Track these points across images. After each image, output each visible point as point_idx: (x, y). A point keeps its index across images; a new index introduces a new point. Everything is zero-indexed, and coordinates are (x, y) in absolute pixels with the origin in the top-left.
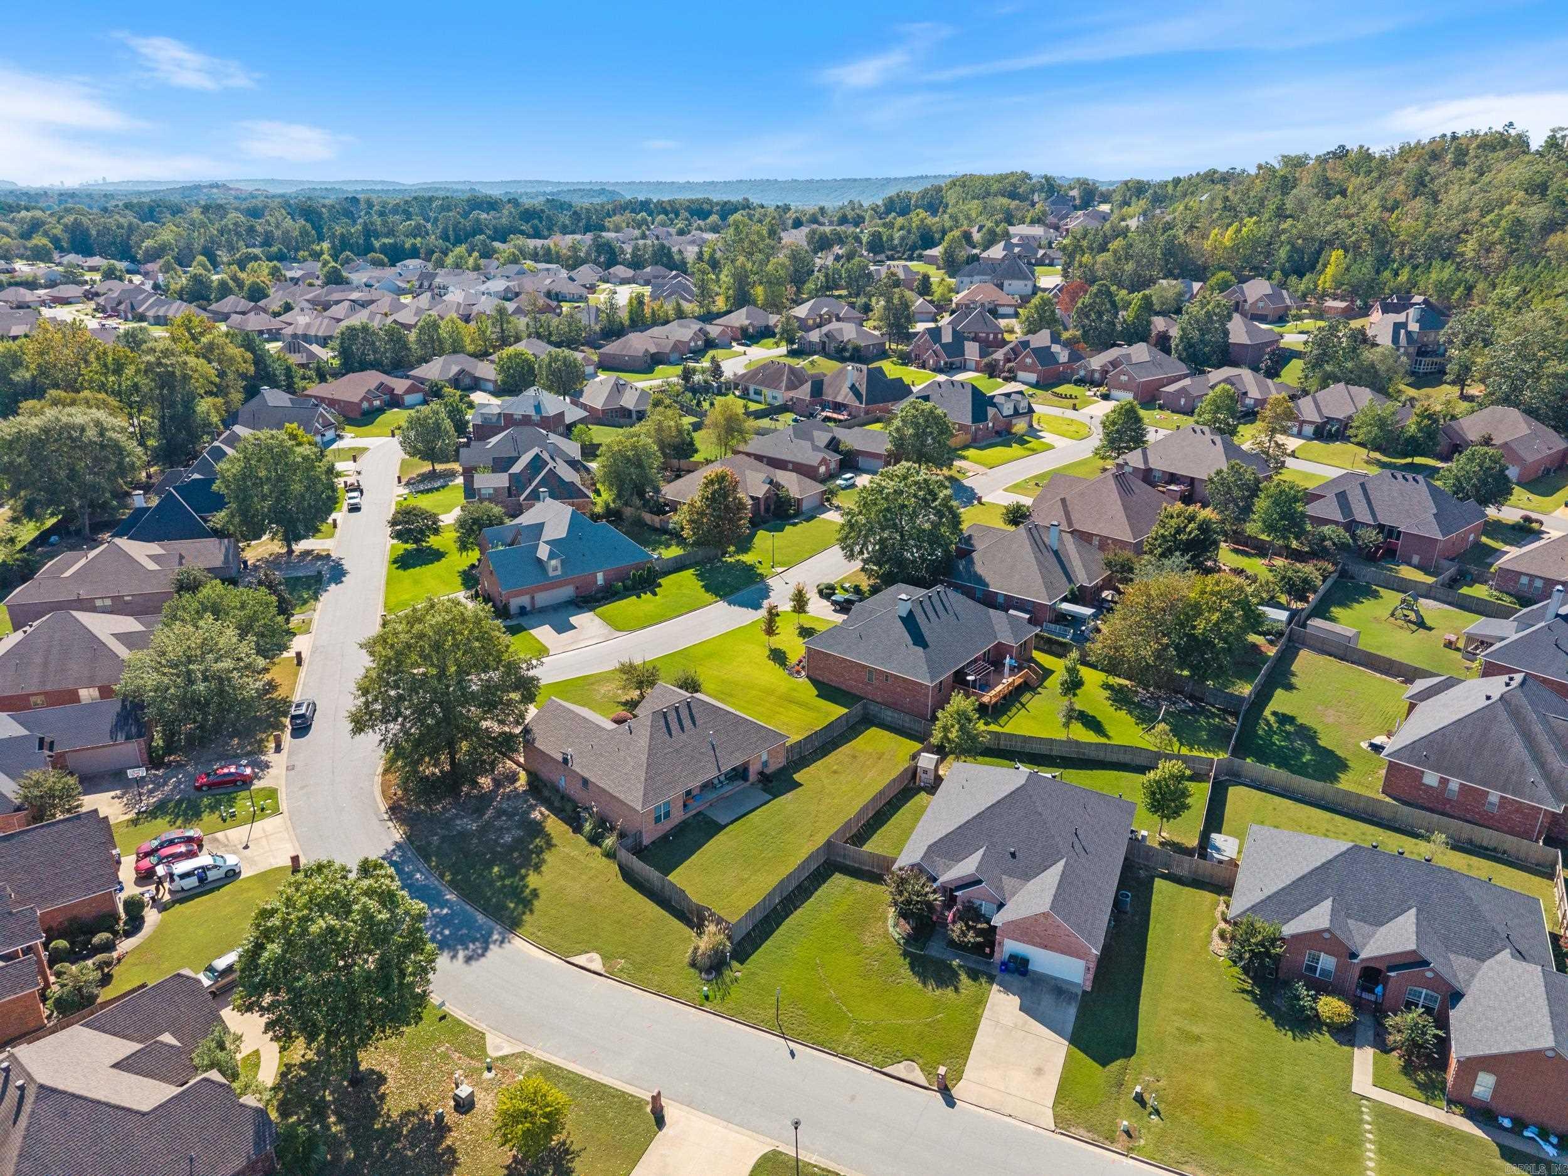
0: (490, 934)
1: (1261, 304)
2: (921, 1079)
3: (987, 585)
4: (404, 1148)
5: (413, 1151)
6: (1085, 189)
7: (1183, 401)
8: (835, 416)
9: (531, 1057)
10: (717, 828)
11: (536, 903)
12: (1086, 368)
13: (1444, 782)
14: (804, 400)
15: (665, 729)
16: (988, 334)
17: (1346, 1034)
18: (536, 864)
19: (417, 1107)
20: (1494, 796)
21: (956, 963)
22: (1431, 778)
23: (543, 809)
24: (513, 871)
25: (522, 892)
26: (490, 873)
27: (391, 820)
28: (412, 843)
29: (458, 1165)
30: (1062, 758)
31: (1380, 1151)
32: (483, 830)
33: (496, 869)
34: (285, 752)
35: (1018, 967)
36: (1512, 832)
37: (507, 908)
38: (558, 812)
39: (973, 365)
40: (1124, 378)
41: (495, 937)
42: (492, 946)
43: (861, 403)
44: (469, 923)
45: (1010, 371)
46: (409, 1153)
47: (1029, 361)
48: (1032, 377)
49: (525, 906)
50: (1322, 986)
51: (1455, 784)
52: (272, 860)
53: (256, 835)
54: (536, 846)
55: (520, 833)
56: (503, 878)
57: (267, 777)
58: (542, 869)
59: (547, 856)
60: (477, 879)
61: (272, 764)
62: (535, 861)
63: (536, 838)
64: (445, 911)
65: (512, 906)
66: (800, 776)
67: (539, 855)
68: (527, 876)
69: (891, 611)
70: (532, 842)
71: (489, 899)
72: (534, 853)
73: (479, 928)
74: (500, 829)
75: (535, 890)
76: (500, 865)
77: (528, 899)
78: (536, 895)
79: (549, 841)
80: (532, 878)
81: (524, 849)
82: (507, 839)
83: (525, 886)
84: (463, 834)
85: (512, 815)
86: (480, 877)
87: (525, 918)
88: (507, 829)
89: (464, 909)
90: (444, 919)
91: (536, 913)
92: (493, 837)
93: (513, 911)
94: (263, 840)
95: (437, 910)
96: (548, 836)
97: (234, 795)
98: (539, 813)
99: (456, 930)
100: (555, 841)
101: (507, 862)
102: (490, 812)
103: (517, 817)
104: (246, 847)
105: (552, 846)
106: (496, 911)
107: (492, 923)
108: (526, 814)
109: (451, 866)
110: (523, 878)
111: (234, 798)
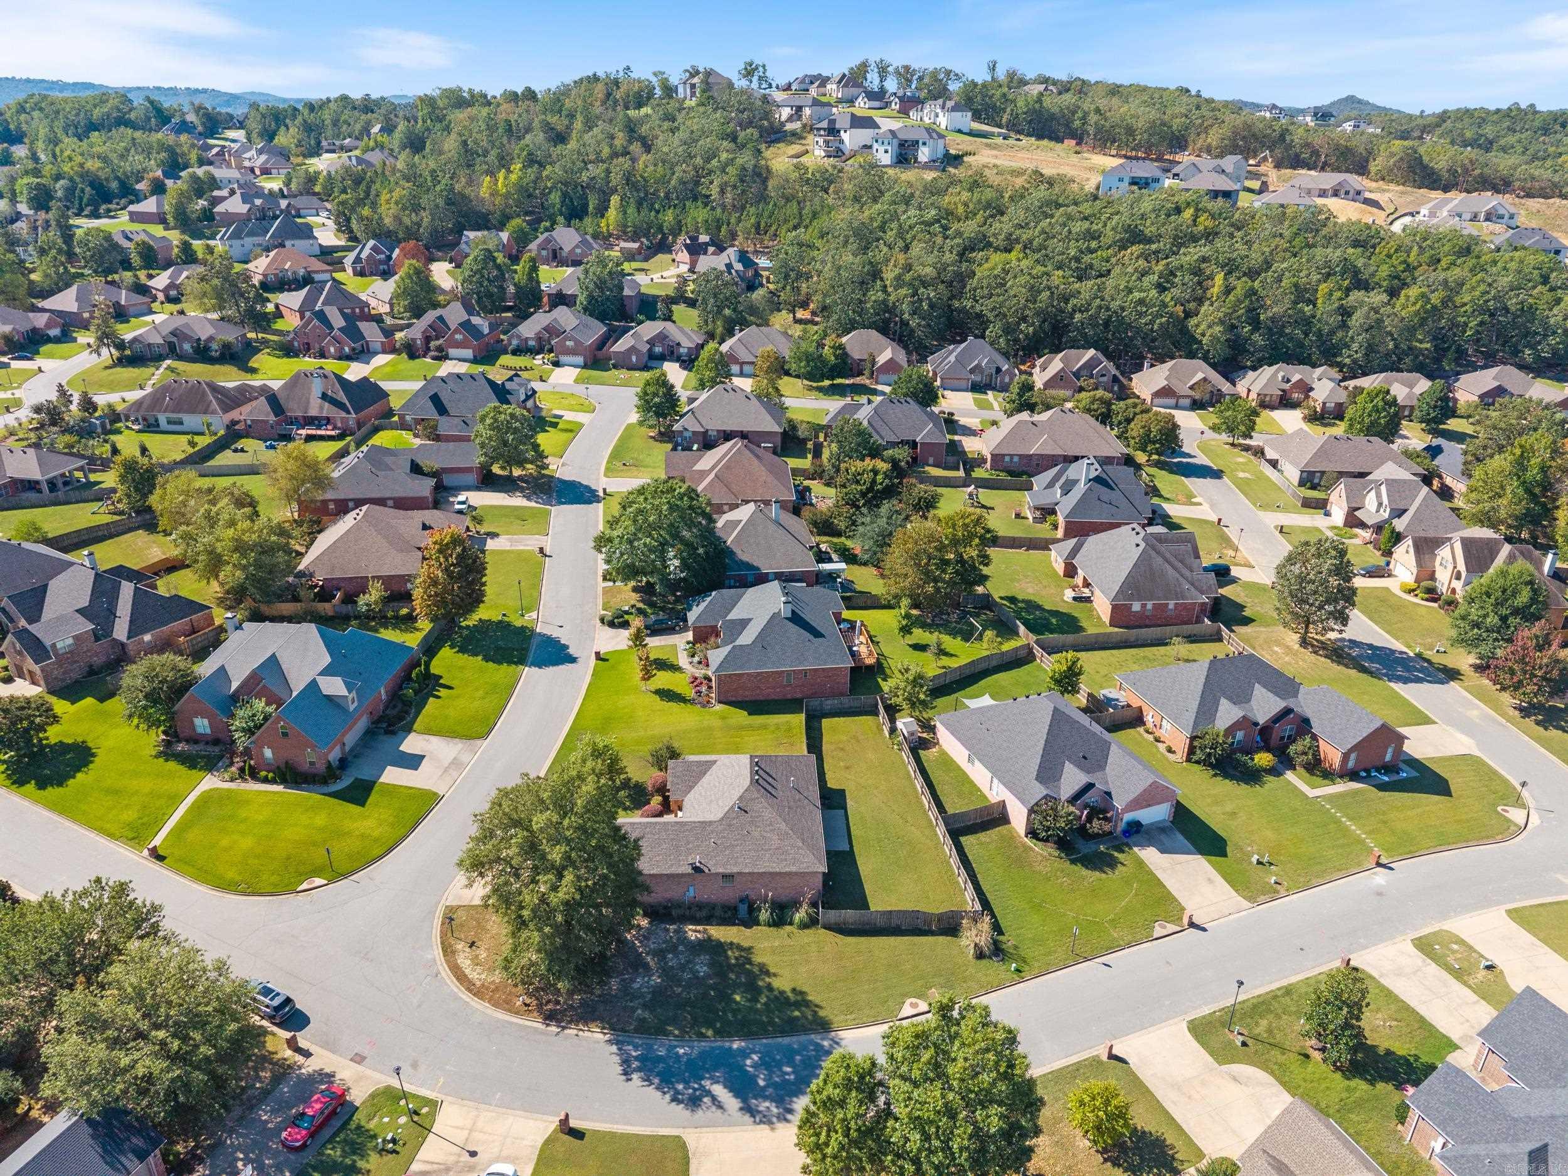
0: (819, 1047)
1: (578, 251)
2: (1171, 928)
3: (758, 569)
6: (204, 115)
7: (634, 359)
8: (319, 432)
10: (851, 854)
11: (810, 998)
12: (519, 337)
13: (1144, 606)
14: (266, 422)
16: (353, 309)
17: (1274, 772)
18: (761, 971)
20: (1171, 604)
21: (1102, 848)
22: (1136, 607)
23: (691, 927)
24: (752, 989)
25: (787, 998)
26: (737, 1003)
27: (564, 1028)
28: (624, 1031)
30: (956, 682)
31: (1350, 819)
32: (665, 972)
33: (738, 998)
34: (313, 1049)
35: (1135, 828)
36: (1186, 623)
37: (797, 1018)
38: (708, 920)
39: (378, 347)
40: (569, 343)
41: (826, 1043)
43: (348, 412)
44: (788, 1051)
45: (439, 349)
47: (458, 337)
48: (468, 353)
49: (807, 1006)
50: (1250, 751)
51: (1149, 606)
52: (525, 1142)
53: (459, 1137)
54: (736, 958)
55: (704, 958)
56: (755, 1000)
57: (350, 1084)
58: (772, 970)
59: (758, 959)
60: (734, 1015)
61: (327, 1070)
62: (756, 970)
63: (725, 951)
64: (755, 1057)
65: (797, 1013)
66: (832, 784)
67: (751, 963)
68: (770, 984)
69: (775, 616)
70: (727, 958)
71: (771, 1022)
72: (744, 964)
73: (804, 1048)
74: (683, 968)
75: (794, 990)
76: (734, 992)
77: (801, 1000)
78: (802, 993)
79: (739, 947)
80: (776, 983)
81: (731, 967)
82: (703, 970)
83: (782, 993)
84: (657, 992)
85: (674, 949)
86: (735, 1012)
87: (822, 1013)
88: (688, 962)
89: (766, 1045)
90: (768, 1063)
91: (823, 1004)
92: (687, 976)
93: (804, 1016)
94: (476, 1135)
95: (748, 1062)
96: (732, 943)
97: (353, 1125)
98: (693, 932)
99: (791, 1062)
100: (745, 944)
101: (736, 986)
102: (649, 959)
103: (681, 948)
104: (473, 1154)
105: (749, 950)
106: (792, 1027)
107: (803, 1038)
108: (684, 940)
109: (695, 1022)
110: (770, 987)
111: (359, 1127)
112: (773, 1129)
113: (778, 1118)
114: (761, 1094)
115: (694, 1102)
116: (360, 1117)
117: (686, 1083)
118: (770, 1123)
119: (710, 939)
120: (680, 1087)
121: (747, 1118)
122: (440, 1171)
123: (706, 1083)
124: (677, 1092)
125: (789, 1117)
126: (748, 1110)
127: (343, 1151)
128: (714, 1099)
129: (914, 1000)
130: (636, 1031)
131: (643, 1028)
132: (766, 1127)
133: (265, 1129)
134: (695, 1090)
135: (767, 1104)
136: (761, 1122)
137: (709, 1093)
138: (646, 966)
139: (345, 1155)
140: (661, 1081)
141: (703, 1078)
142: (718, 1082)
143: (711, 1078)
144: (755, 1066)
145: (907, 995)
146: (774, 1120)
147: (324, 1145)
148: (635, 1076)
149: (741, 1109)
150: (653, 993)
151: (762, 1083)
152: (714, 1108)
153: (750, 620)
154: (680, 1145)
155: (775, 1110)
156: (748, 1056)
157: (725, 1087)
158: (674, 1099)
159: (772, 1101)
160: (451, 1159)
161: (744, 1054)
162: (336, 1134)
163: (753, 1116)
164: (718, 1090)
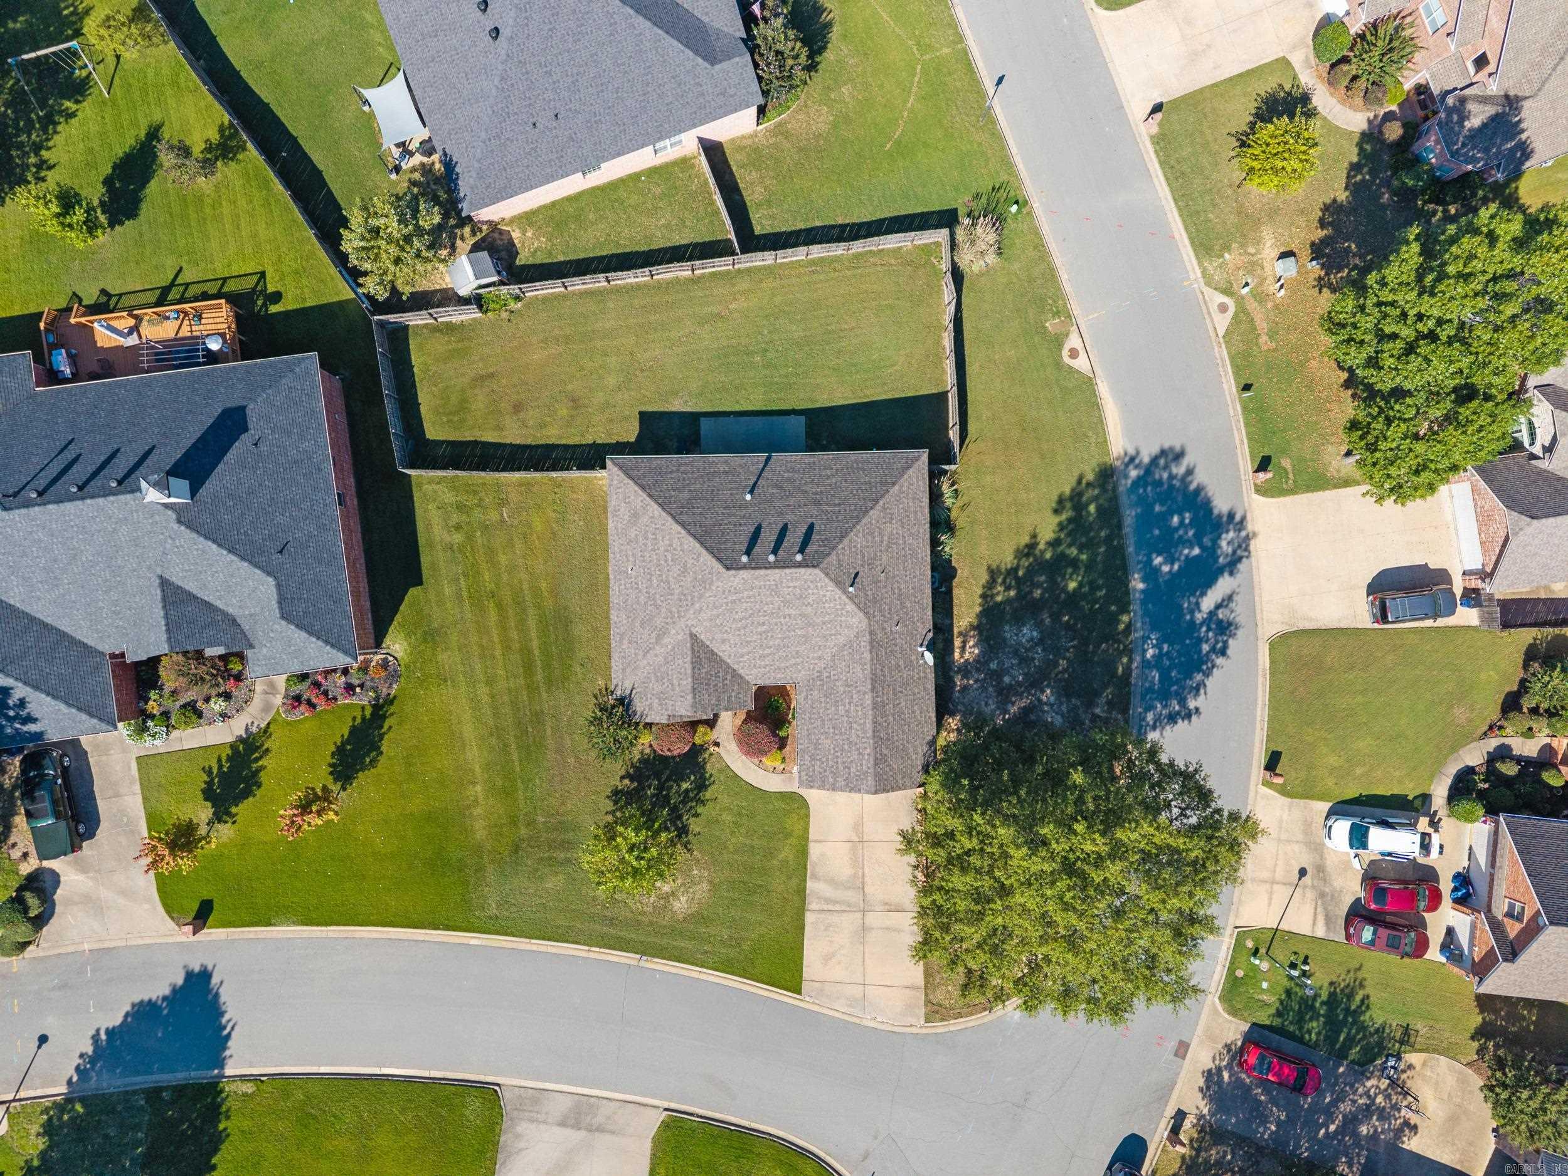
0: (1138, 482)
4: (1354, 255)
5: (1349, 247)
9: (1204, 272)
11: (1067, 491)
15: (815, 537)
18: (1027, 555)
19: (1325, 290)
23: (957, 655)
24: (1058, 565)
25: (1070, 520)
26: (1081, 585)
29: (1325, 204)
32: (1035, 683)
33: (1072, 585)
34: (1172, 1112)
37: (1098, 509)
41: (1134, 473)
42: (1146, 460)
44: (1147, 520)
46: (1353, 246)
49: (1080, 494)
52: (1285, 817)
53: (1282, 893)
54: (1008, 588)
55: (1008, 632)
56: (1074, 563)
57: (1220, 1046)
58: (1026, 539)
59: (1008, 559)
60: (1099, 588)
61: (1201, 1082)
62: (1025, 563)
63: (998, 605)
64: (1158, 560)
65: (1092, 508)
66: (630, 432)
67: (1015, 570)
68: (1049, 544)
69: (183, 517)
70: (1008, 601)
71: (1108, 539)
72: (1017, 578)
73: (1142, 501)
74: (1024, 661)
75: (1056, 511)
76: (1064, 590)
77: (1072, 502)
78: (1061, 501)
79: (991, 584)
80: (1047, 534)
81: (1020, 597)
82: (1028, 632)
83: (1061, 527)
84: (1066, 690)
85: (997, 675)
86: (1094, 587)
87: (1090, 477)
88: (1016, 653)
89: (1138, 548)
90: (1168, 545)
91: (1076, 475)
92: (1039, 653)
93: (1095, 499)
94: (1279, 875)
95: (1166, 569)
96: (984, 596)
97: (1277, 1022)
98: (966, 651)
99: (1166, 516)
100: (984, 577)
101: (1054, 587)
102: (1013, 709)
103: (993, 666)
104: (1303, 872)
105: (993, 573)
106: (1110, 513)
107: (1124, 500)
108: (980, 664)
109: (1111, 637)
110: (1054, 544)
111: (1279, 1014)
112: (1255, 535)
113: (1240, 530)
114: (1211, 551)
115: (1225, 628)
116: (1264, 1017)
117: (1200, 641)
118: (1247, 538)
119: (977, 628)
120: (1205, 648)
121: (1241, 567)
122: (1323, 904)
123: (1199, 617)
124: (1213, 649)
125: (1238, 518)
126: (1232, 565)
127: (1311, 1019)
128: (1218, 606)
129: (1065, 353)
130: (1125, 710)
131: (1121, 703)
132: (1252, 542)
133: (1290, 1120)
134: (1209, 629)
135: (1224, 544)
136: (1247, 549)
137: (1212, 614)
138: (1026, 711)
139: (1316, 1016)
140: (1199, 670)
141: (1192, 622)
142: (1198, 604)
143: (1192, 612)
144: (1171, 560)
145: (1059, 364)
146: (1243, 534)
147: (1307, 1044)
148: (1192, 704)
149: (1231, 574)
150: (1068, 696)
151: (1196, 551)
152: (1232, 605)
153: (164, 583)
154: (1280, 643)
155: (1231, 534)
156: (1157, 570)
157: (1204, 594)
158: (1223, 652)
159: (1219, 537)
160: (1310, 894)
161: (1150, 574)
162: (1291, 1036)
163: (1240, 559)
164: (1208, 603)
